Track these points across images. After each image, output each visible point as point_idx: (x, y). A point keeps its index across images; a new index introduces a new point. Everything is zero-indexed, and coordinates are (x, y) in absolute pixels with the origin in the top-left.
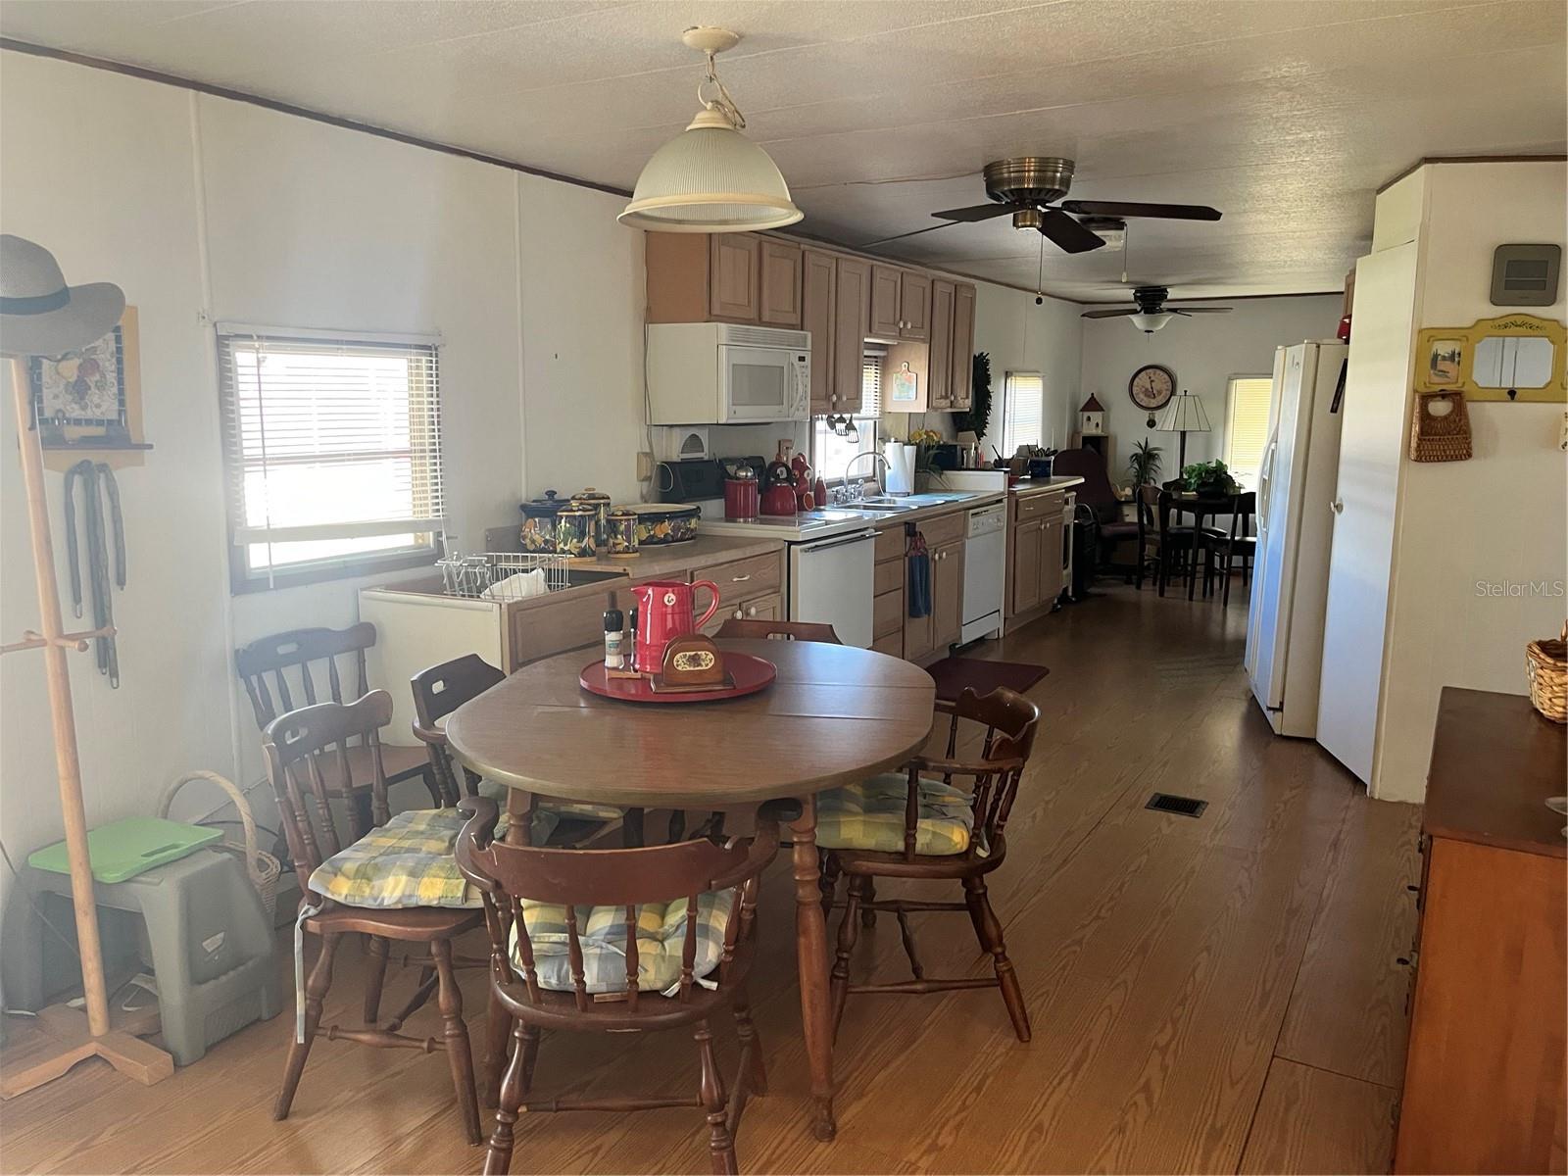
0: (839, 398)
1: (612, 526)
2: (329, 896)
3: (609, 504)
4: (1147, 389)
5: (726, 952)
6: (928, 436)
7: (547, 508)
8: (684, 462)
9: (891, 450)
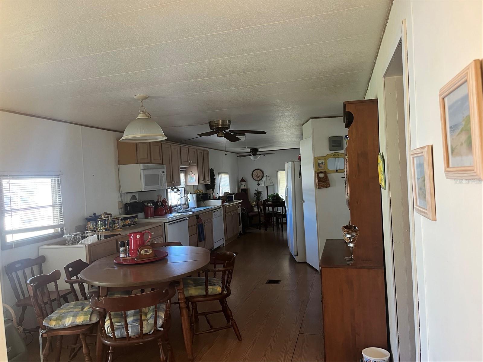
0: (174, 182)
1: (114, 221)
2: (49, 326)
3: (112, 216)
4: (256, 176)
5: (165, 320)
6: (199, 191)
7: (94, 218)
8: (131, 203)
9: (189, 196)
